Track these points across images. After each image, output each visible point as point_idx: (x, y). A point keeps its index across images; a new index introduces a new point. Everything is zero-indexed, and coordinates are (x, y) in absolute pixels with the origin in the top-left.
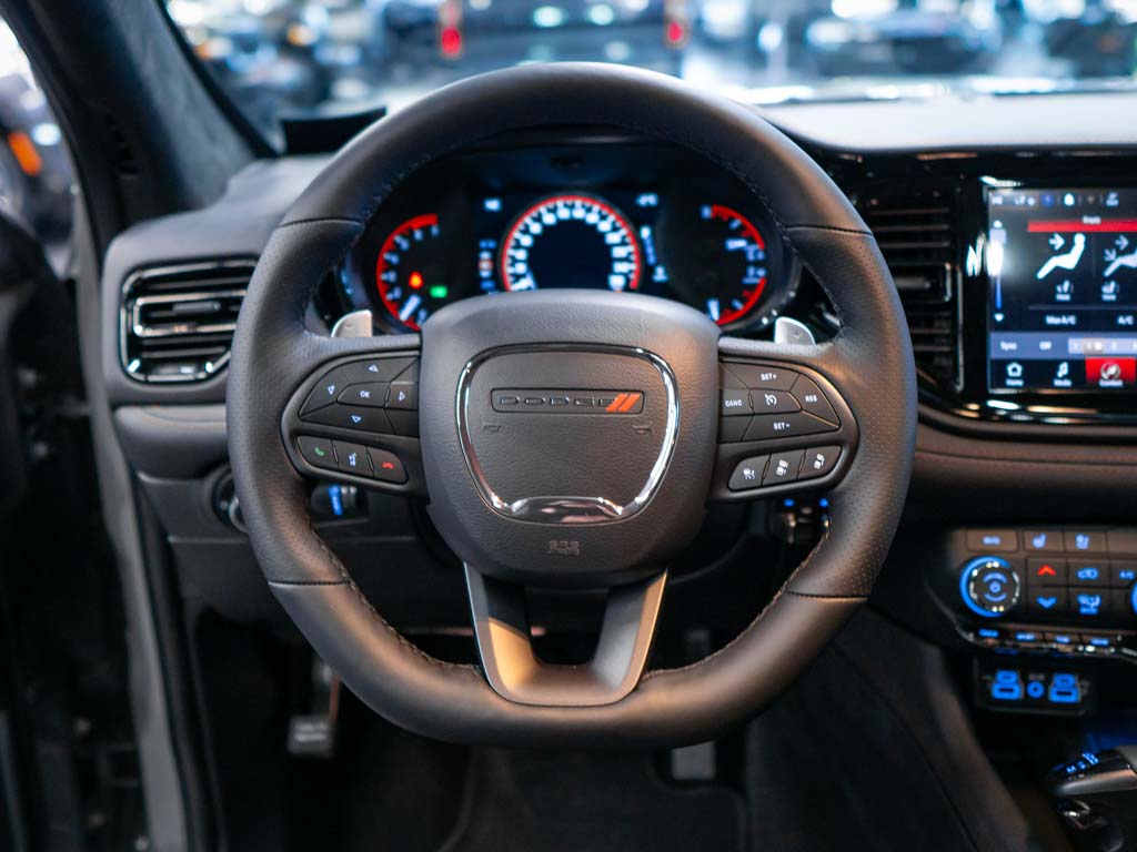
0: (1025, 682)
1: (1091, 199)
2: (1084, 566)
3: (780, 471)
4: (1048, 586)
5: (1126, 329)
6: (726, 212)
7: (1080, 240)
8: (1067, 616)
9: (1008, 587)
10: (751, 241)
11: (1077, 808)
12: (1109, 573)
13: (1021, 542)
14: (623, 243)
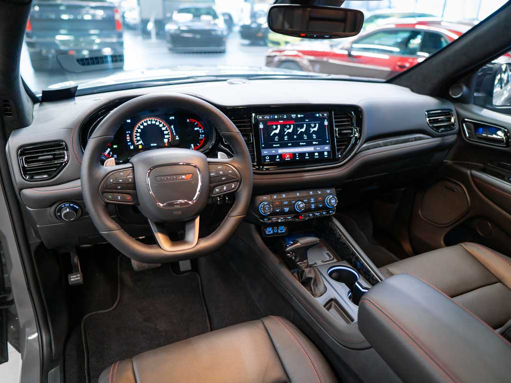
0: (273, 229)
1: (281, 116)
2: (285, 201)
3: (225, 189)
4: (278, 207)
5: (290, 146)
6: (193, 120)
7: (279, 126)
8: (282, 213)
9: (270, 208)
10: (200, 128)
11: (289, 253)
12: (290, 202)
13: (271, 197)
14: (166, 130)
